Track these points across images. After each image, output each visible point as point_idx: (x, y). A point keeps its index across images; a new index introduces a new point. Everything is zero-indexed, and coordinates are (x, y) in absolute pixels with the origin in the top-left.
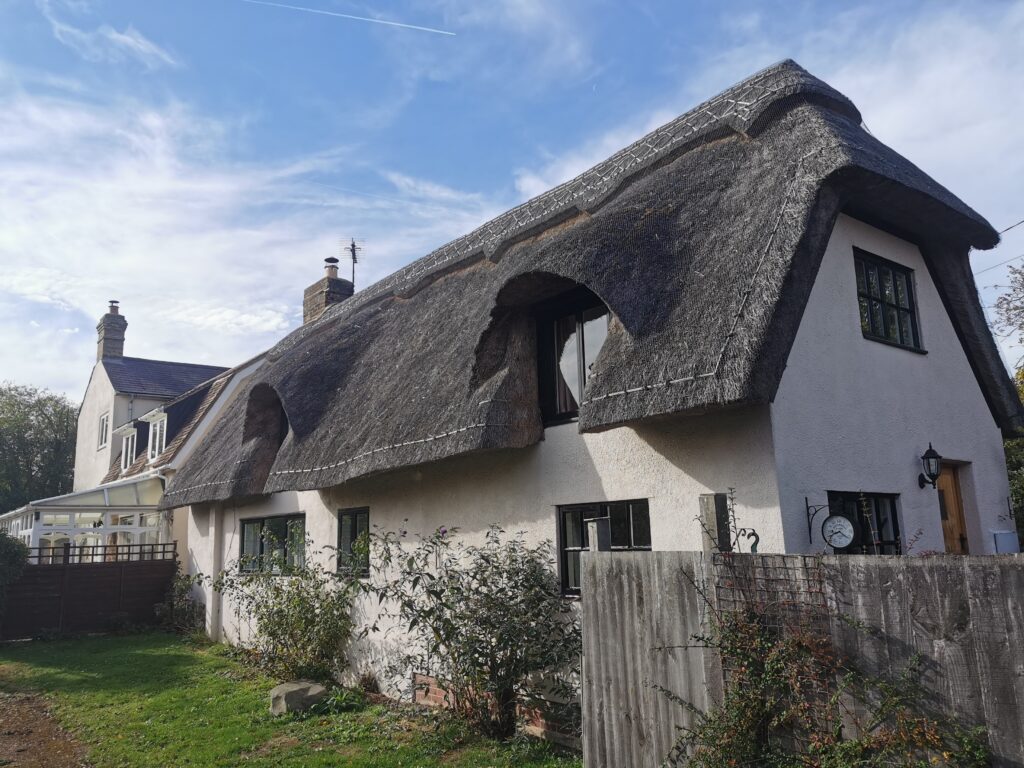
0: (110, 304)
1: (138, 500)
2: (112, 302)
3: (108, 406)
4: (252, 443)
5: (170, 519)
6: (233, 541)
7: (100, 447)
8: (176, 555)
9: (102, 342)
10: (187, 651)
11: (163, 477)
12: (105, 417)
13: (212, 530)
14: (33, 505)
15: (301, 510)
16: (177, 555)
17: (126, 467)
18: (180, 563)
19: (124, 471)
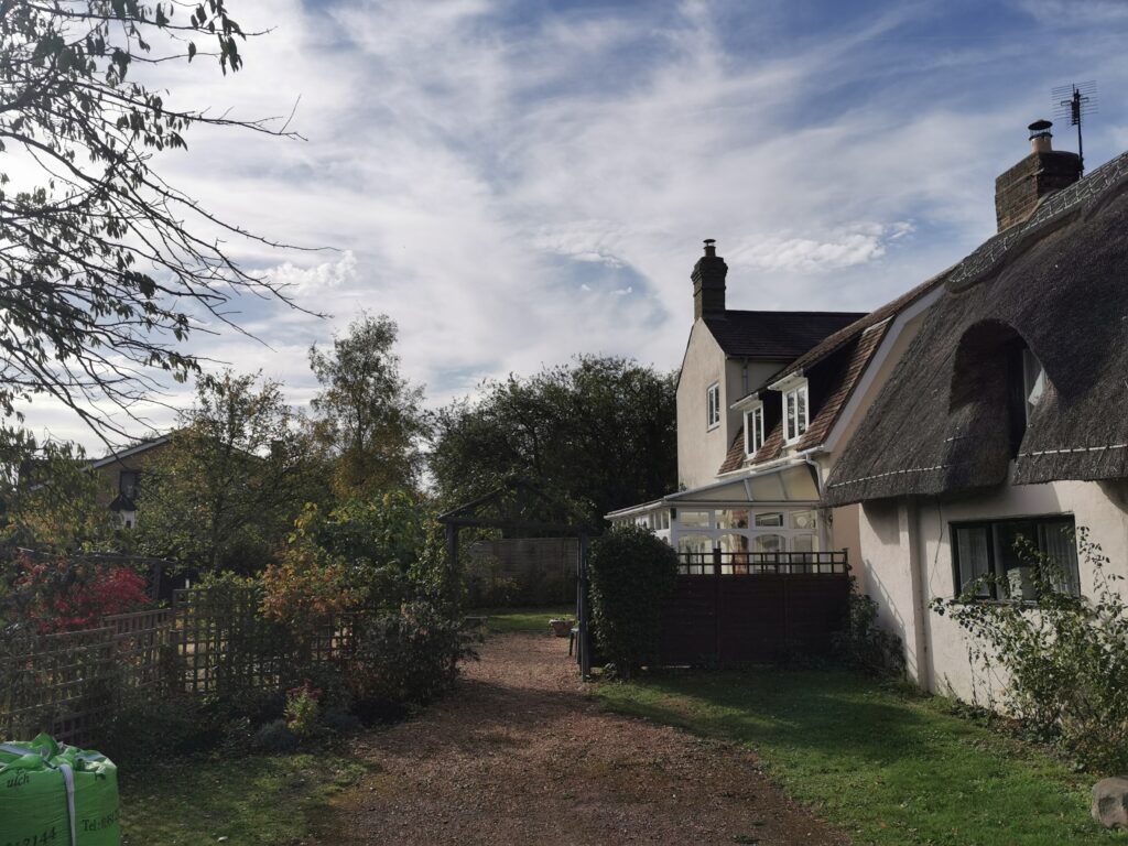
0: (705, 245)
1: (785, 494)
2: (707, 241)
3: (718, 374)
4: (967, 410)
5: (827, 519)
6: (939, 554)
7: (711, 427)
8: (848, 568)
9: (700, 295)
10: (893, 701)
11: (813, 463)
12: (714, 388)
13: (904, 536)
14: (668, 500)
15: (1064, 508)
16: (851, 568)
17: (751, 451)
18: (854, 578)
19: (751, 457)
